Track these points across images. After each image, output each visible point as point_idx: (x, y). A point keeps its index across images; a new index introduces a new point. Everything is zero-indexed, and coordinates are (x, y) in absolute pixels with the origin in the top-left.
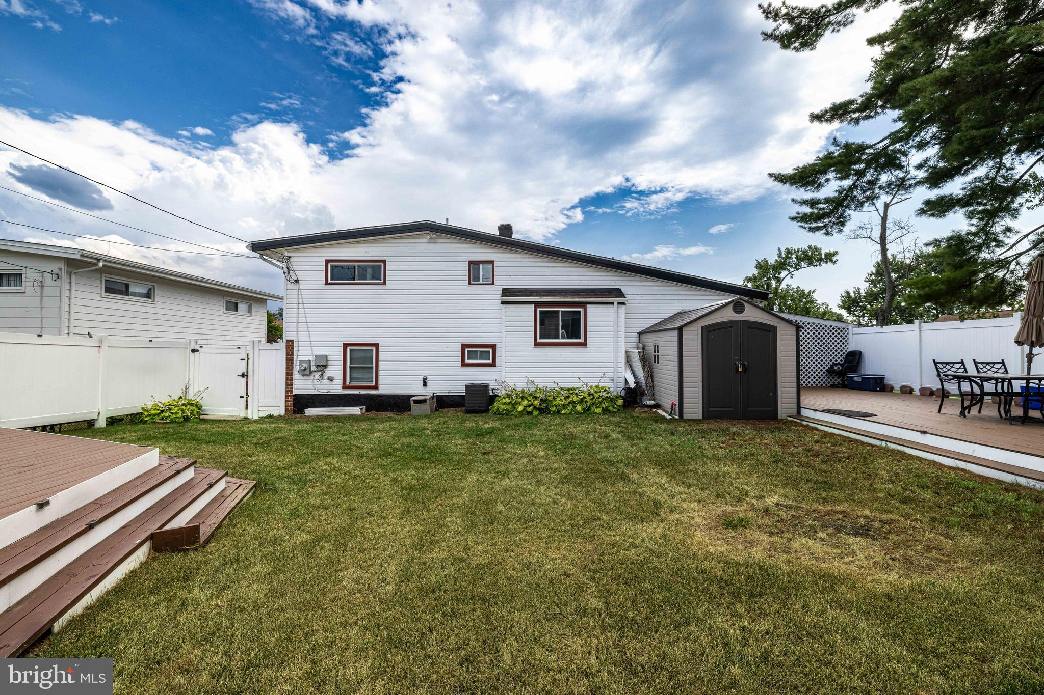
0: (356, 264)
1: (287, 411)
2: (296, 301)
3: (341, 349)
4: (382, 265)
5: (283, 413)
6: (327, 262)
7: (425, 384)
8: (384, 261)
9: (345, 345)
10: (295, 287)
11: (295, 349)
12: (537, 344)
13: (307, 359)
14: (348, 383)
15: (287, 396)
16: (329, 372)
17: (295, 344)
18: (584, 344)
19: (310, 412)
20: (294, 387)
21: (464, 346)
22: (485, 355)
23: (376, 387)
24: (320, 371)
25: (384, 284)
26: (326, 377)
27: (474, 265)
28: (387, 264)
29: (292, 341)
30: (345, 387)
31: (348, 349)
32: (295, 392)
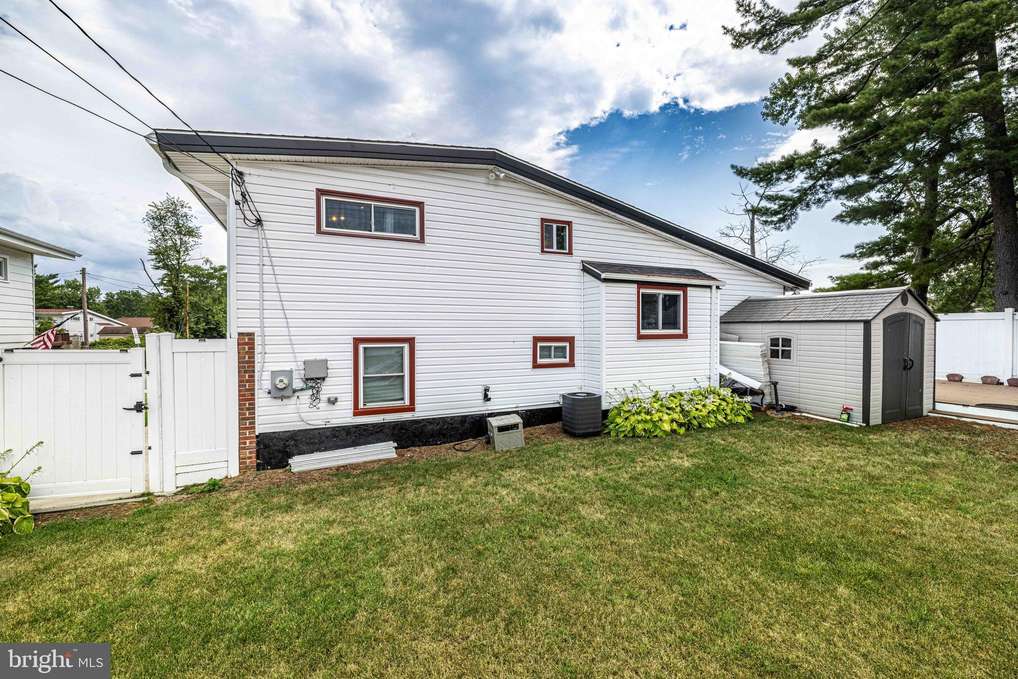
0: (373, 203)
1: (243, 468)
2: (257, 260)
3: (350, 347)
4: (417, 210)
5: (234, 472)
6: (320, 192)
7: (487, 398)
8: (420, 204)
9: (357, 341)
10: (254, 233)
11: (258, 349)
12: (640, 337)
13: (287, 367)
14: (361, 406)
15: (242, 440)
16: (327, 390)
17: (258, 340)
18: (684, 336)
19: (300, 463)
20: (258, 420)
21: (536, 340)
22: (561, 351)
23: (411, 408)
24: (312, 388)
25: (422, 240)
26: (324, 397)
27: (546, 225)
28: (427, 209)
29: (251, 335)
30: (357, 412)
31: (361, 347)
32: (259, 430)
